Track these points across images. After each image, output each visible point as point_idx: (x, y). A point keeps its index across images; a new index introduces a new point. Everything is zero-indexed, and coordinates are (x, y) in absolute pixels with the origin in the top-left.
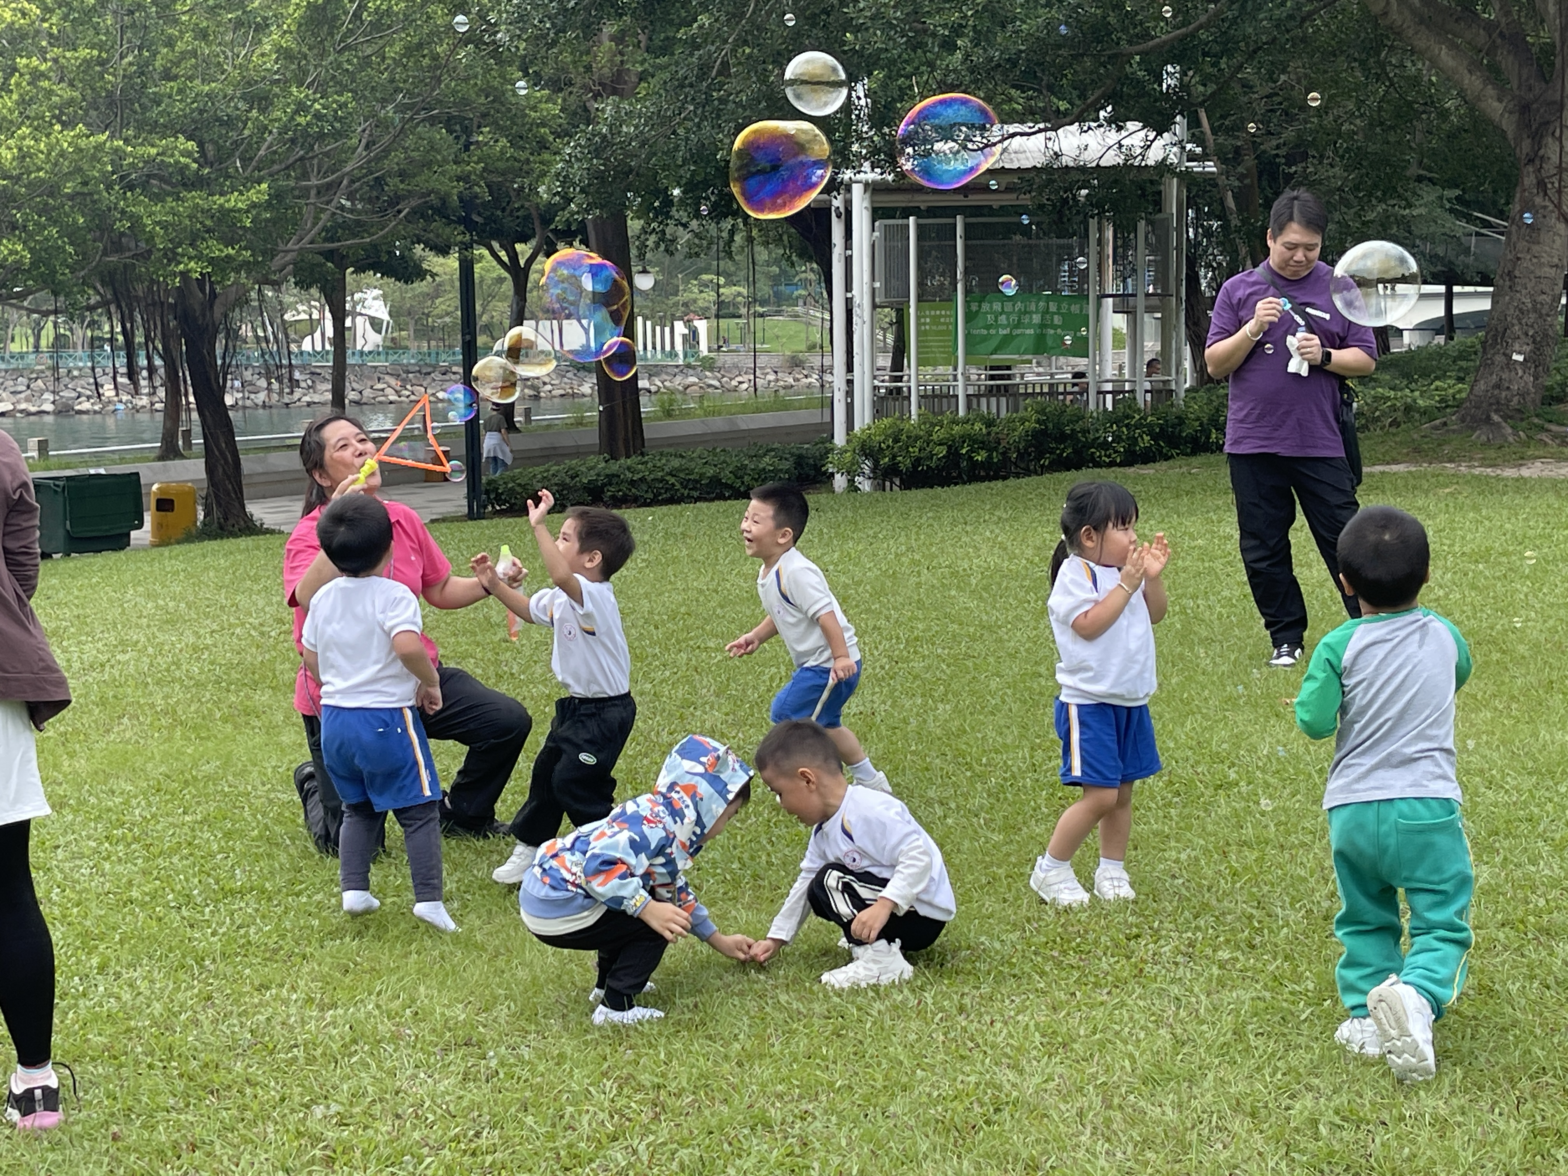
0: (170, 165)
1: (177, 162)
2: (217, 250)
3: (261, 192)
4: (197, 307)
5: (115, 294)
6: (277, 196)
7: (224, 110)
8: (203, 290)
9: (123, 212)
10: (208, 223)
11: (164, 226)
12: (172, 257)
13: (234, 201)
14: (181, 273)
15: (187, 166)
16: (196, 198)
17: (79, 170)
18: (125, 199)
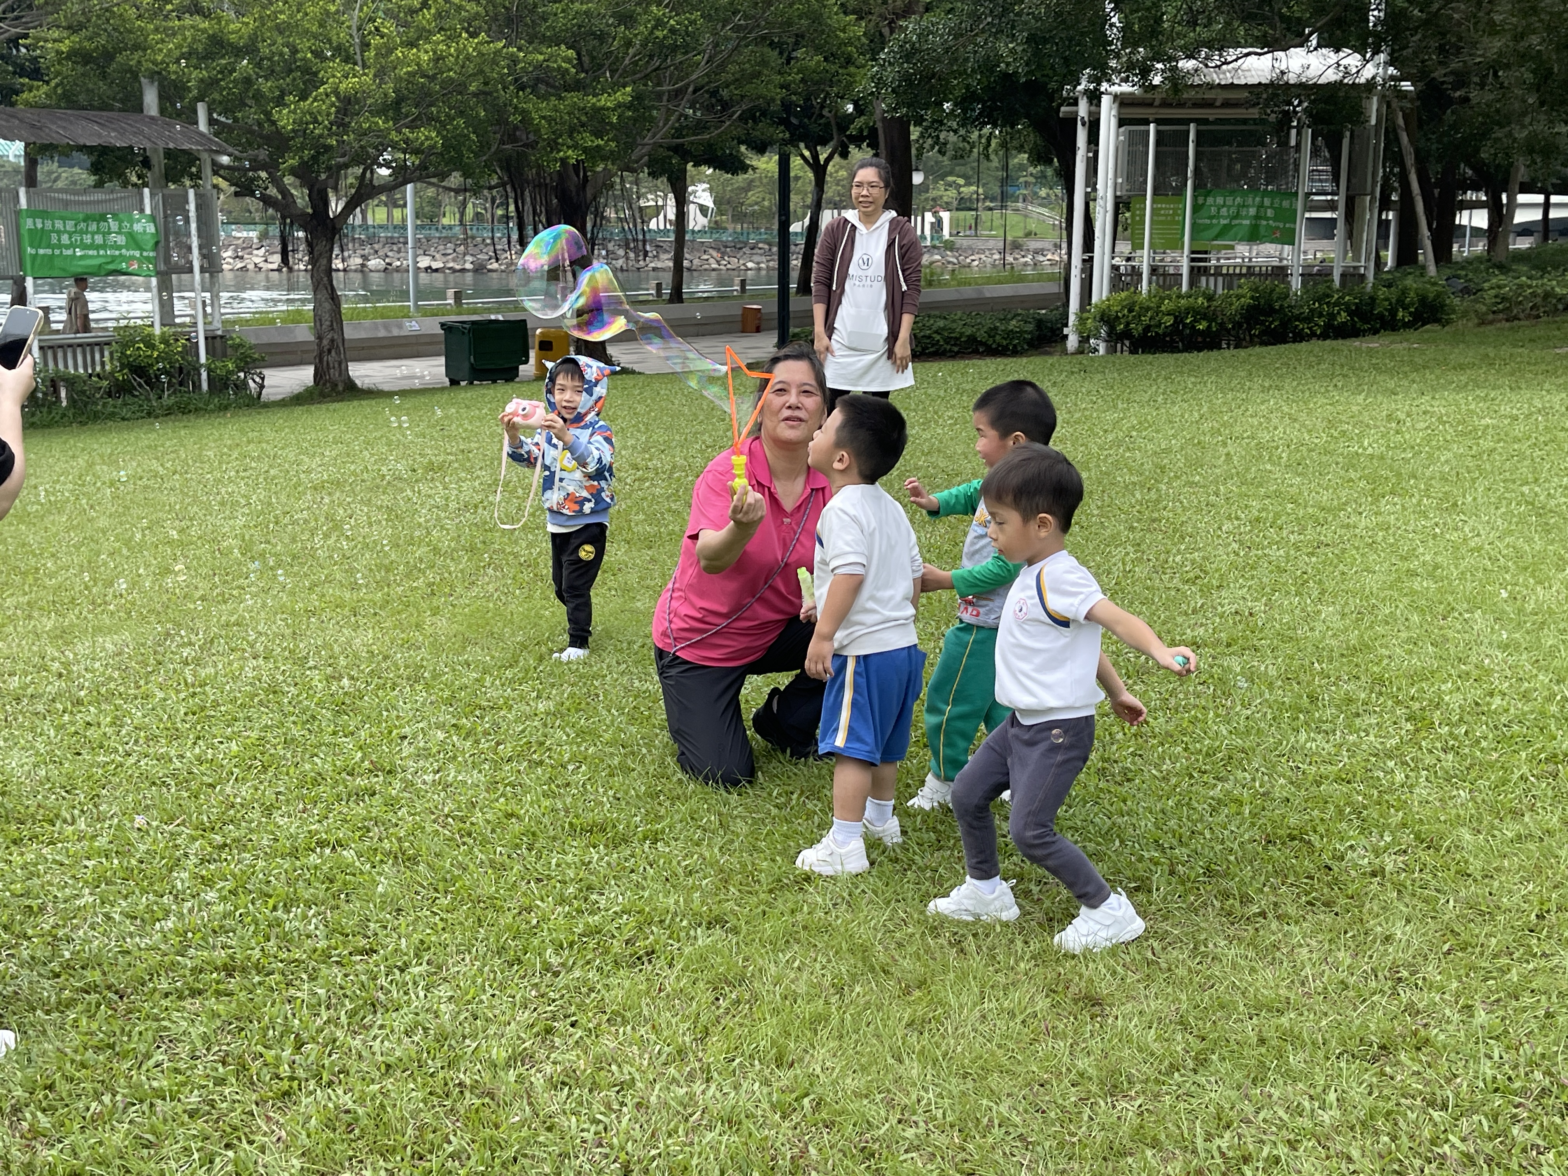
0: (554, 69)
1: (560, 67)
2: (590, 141)
3: (625, 94)
4: (573, 189)
5: (510, 177)
6: (638, 97)
7: (599, 25)
8: (578, 176)
9: (516, 108)
10: (584, 118)
11: (549, 120)
12: (554, 145)
13: (604, 101)
14: (561, 159)
15: (567, 70)
16: (573, 98)
17: (481, 72)
18: (518, 97)
